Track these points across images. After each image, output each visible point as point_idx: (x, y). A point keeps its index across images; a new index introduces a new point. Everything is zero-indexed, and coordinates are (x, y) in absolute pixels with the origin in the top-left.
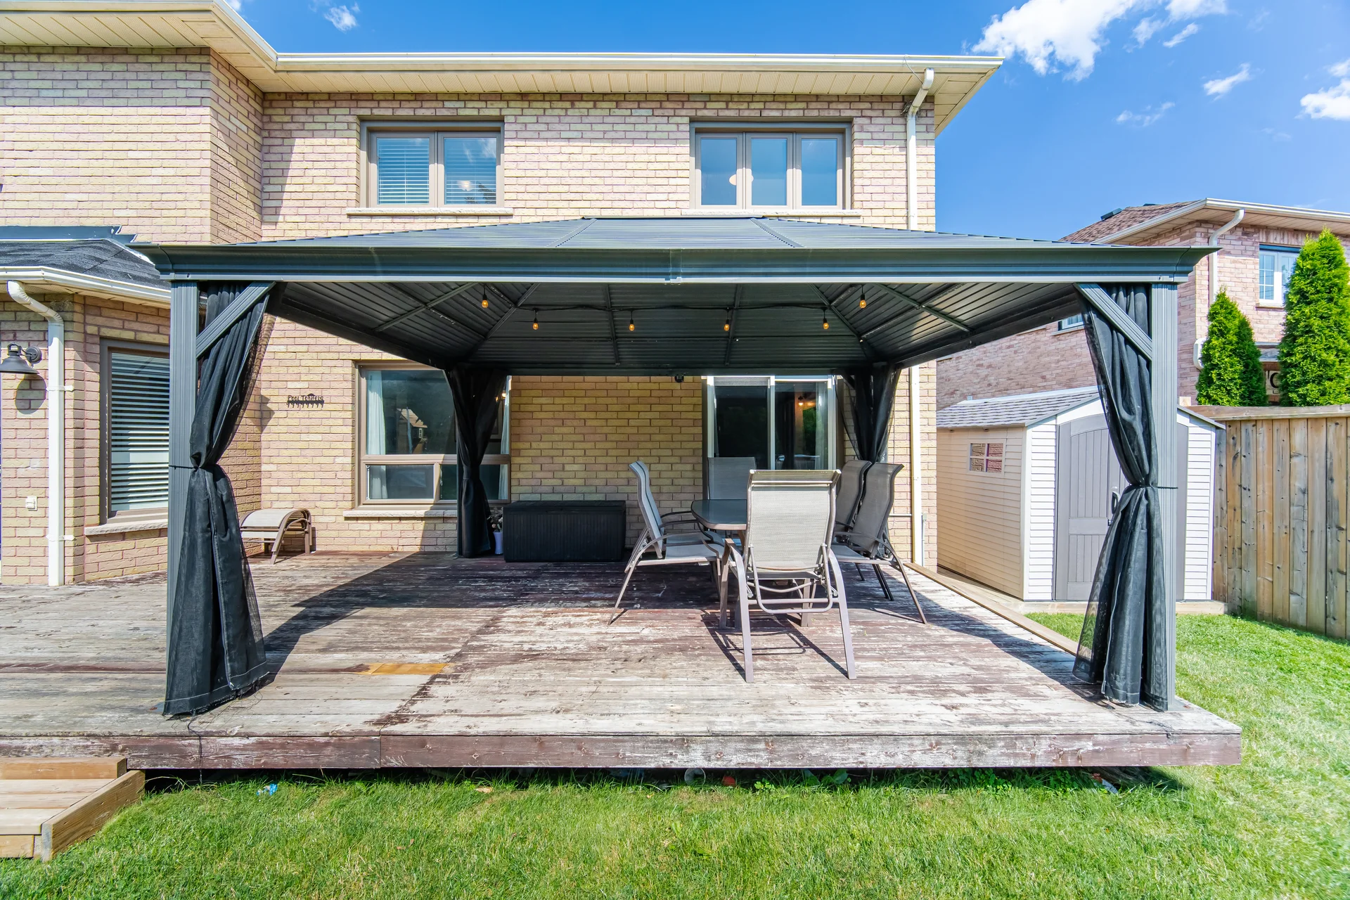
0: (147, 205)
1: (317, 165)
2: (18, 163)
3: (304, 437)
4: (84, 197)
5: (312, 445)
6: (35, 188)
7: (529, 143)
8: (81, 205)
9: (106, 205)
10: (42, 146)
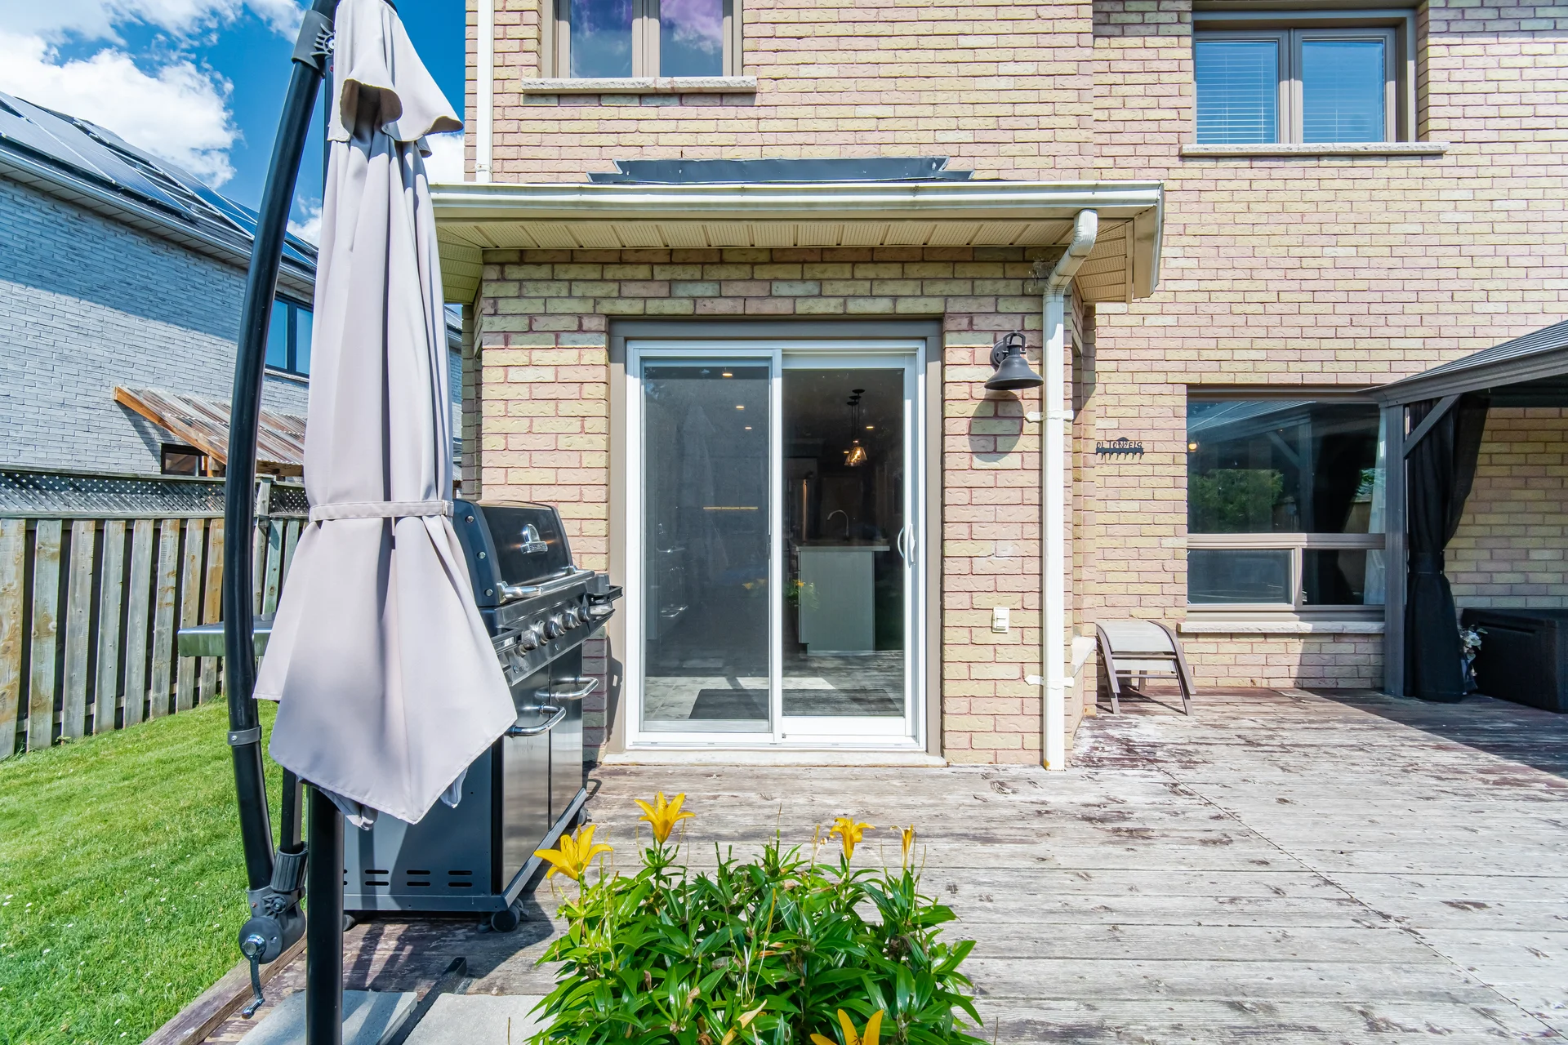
0: (991, 122)
1: (1130, 78)
2: (781, 58)
3: (1112, 505)
4: (887, 111)
5: (1123, 518)
6: (807, 99)
7: (1467, 40)
8: (883, 125)
9: (922, 123)
10: (821, 30)
